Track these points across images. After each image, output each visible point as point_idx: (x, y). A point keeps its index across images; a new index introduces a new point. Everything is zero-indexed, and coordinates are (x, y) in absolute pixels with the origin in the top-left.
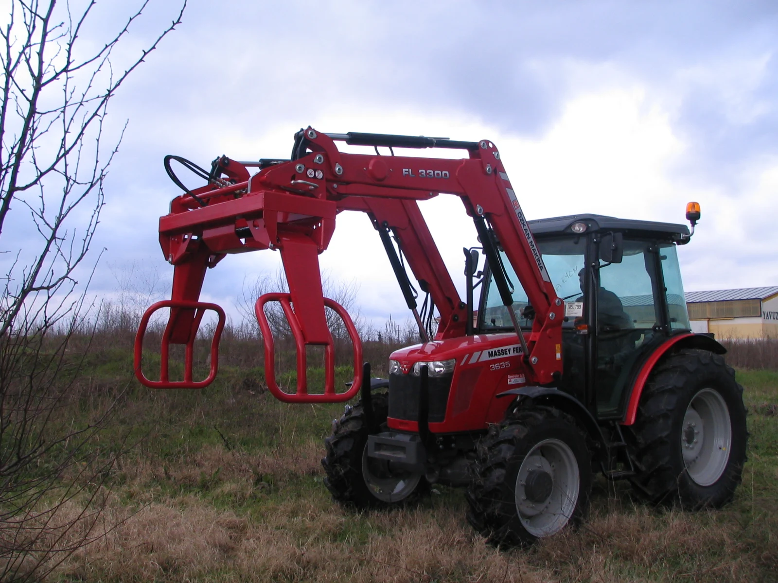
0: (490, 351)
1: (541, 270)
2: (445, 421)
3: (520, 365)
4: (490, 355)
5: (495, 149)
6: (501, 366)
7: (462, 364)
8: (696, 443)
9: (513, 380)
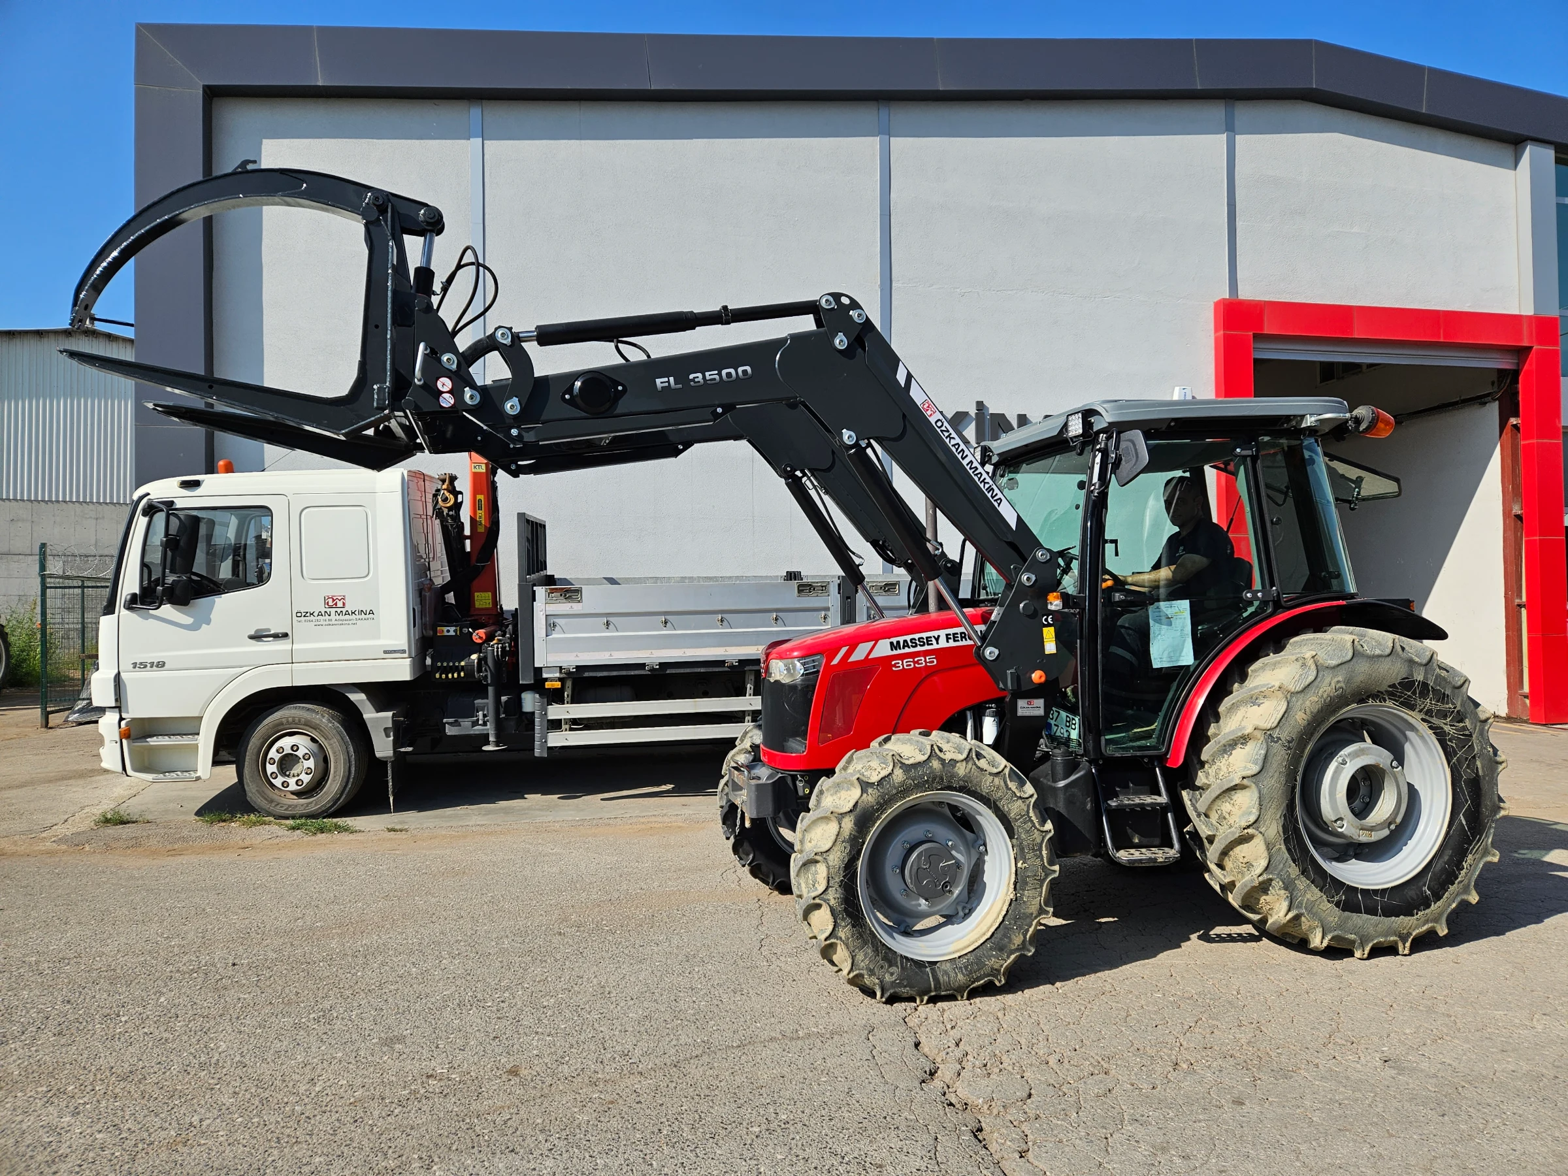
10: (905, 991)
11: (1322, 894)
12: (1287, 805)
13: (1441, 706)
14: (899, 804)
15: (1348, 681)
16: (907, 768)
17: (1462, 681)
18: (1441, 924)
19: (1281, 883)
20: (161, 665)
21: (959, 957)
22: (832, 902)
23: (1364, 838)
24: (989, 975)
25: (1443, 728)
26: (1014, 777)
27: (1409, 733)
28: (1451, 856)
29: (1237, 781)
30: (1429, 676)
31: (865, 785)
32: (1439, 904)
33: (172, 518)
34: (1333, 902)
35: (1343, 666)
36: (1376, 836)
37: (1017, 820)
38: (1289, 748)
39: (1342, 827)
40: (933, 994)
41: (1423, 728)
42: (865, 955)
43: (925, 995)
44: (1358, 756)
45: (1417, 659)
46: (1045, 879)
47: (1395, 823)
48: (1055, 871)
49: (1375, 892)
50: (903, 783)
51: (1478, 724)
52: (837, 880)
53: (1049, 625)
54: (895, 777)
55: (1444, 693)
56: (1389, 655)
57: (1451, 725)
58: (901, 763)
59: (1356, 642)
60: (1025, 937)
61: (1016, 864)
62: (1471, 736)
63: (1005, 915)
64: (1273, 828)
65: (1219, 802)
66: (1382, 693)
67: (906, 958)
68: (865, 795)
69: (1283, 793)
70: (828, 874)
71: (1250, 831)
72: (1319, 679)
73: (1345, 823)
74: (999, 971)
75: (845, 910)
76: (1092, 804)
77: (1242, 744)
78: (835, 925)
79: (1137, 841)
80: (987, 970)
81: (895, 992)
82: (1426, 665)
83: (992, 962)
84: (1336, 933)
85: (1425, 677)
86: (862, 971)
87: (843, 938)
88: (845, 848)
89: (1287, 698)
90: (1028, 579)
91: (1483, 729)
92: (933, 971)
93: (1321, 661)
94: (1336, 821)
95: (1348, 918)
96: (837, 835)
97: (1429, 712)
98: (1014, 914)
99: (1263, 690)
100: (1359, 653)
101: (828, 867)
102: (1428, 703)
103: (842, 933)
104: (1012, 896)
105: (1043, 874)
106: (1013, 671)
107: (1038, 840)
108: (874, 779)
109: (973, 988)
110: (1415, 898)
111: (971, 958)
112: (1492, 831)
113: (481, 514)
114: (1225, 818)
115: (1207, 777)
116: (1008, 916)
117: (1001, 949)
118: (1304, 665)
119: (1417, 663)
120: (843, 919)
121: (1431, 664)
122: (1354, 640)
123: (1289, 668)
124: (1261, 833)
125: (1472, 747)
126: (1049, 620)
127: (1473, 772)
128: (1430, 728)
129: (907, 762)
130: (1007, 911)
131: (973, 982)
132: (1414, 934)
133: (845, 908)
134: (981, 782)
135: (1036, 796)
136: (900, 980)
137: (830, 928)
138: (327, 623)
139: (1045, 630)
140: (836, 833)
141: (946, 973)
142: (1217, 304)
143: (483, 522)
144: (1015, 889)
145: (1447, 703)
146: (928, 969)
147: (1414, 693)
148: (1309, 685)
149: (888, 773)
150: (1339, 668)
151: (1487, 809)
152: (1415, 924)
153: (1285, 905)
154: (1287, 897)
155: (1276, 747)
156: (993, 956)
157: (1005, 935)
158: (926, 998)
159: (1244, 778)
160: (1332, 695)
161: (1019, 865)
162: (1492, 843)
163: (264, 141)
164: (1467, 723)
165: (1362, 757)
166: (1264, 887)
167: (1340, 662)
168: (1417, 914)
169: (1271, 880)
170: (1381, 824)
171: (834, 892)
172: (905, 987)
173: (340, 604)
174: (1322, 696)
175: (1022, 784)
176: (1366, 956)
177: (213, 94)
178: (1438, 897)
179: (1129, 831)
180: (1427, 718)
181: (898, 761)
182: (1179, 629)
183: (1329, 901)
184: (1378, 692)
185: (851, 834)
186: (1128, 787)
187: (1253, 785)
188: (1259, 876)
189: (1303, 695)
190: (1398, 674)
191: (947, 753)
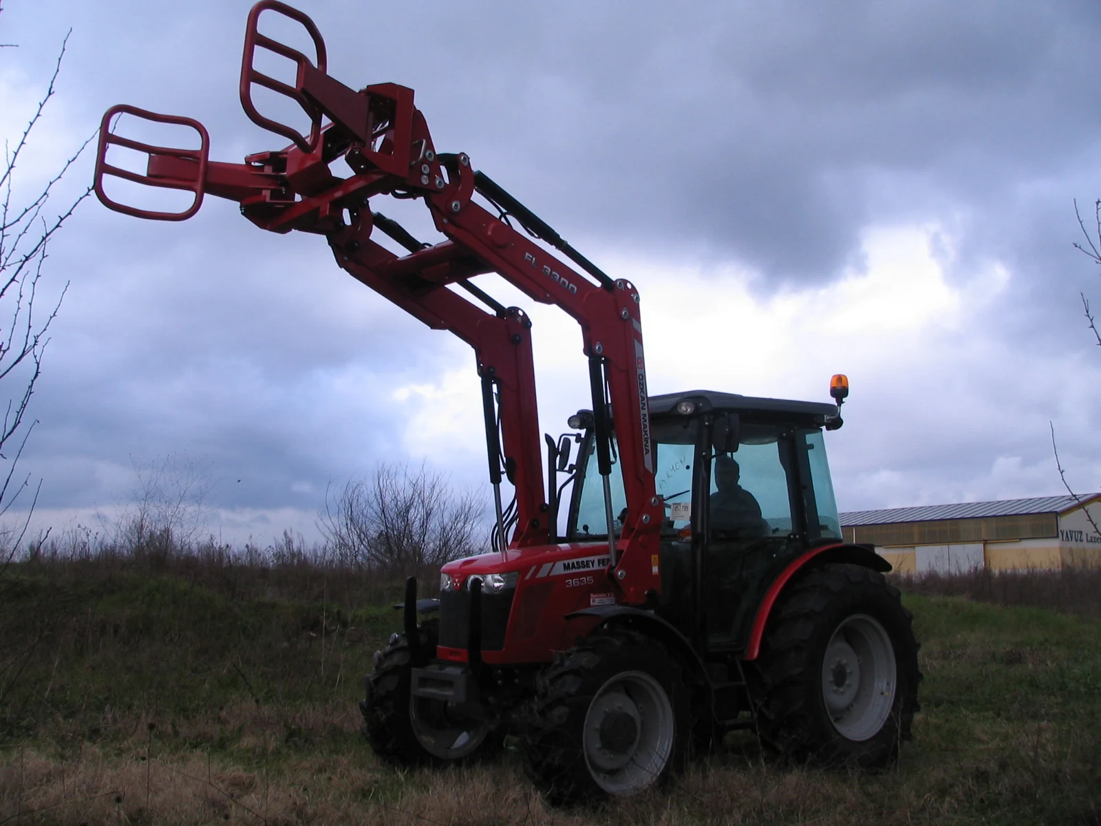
0: (566, 562)
1: (646, 453)
2: (504, 649)
3: (605, 582)
4: (566, 567)
5: (634, 290)
6: (580, 581)
7: (527, 577)
8: (849, 686)
9: (597, 600)
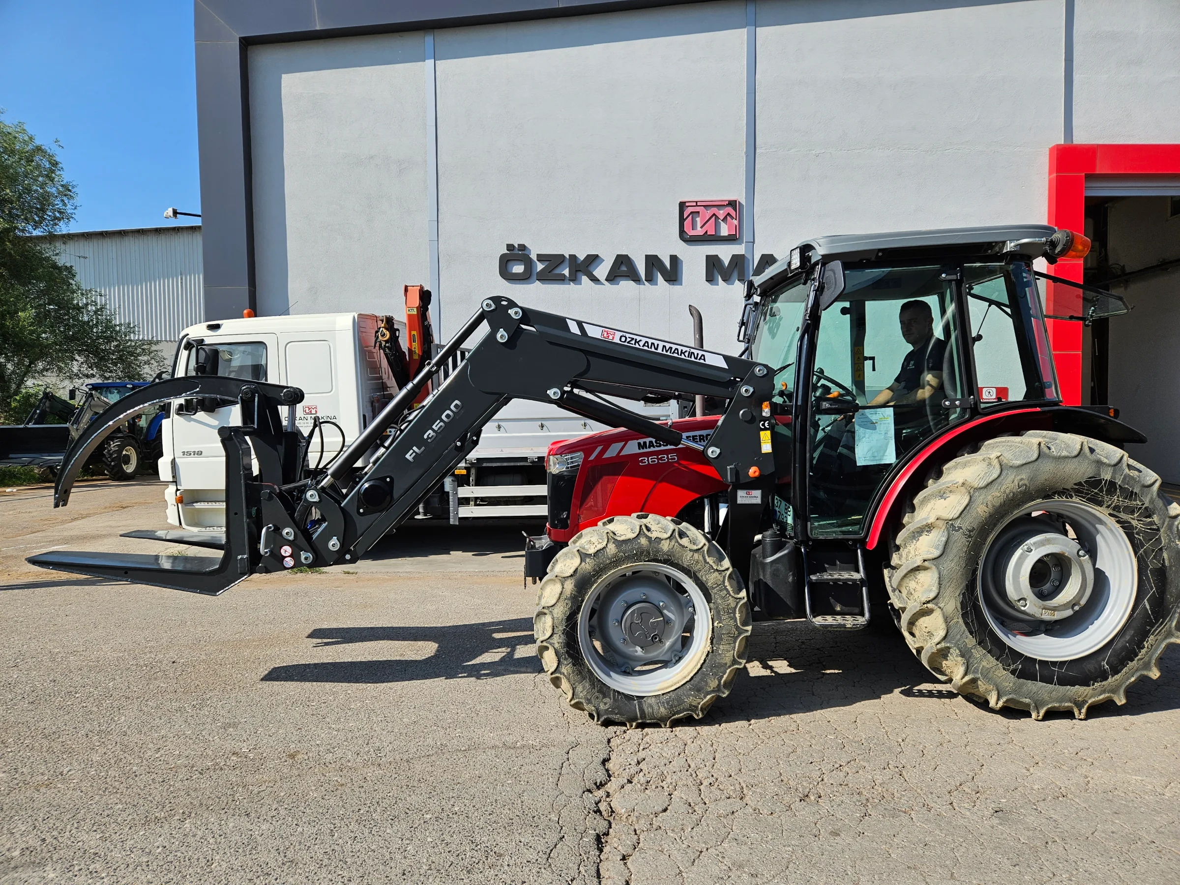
10: (616, 717)
11: (998, 663)
12: (967, 585)
13: (1127, 502)
14: (612, 571)
15: (1031, 480)
16: (619, 544)
17: (1152, 481)
18: (1119, 695)
19: (958, 651)
20: (200, 453)
21: (663, 694)
22: (556, 646)
23: (1047, 616)
24: (688, 710)
25: (1130, 523)
26: (715, 553)
27: (1098, 526)
28: (1133, 636)
29: (919, 563)
30: (1117, 476)
31: (583, 556)
32: (1117, 677)
33: (201, 352)
34: (1008, 670)
35: (1028, 465)
36: (1058, 616)
37: (714, 588)
38: (970, 536)
39: (1025, 606)
40: (640, 721)
41: (1111, 522)
42: (583, 687)
43: (634, 722)
44: (1044, 545)
45: (1105, 460)
46: (738, 637)
47: (1080, 604)
48: (747, 631)
49: (1054, 663)
50: (615, 555)
51: (1167, 520)
52: (561, 628)
53: (765, 429)
54: (608, 551)
55: (1132, 492)
56: (1076, 457)
57: (1138, 520)
58: (614, 539)
59: (1042, 445)
60: (720, 682)
61: (713, 624)
62: (1158, 530)
63: (703, 663)
64: (951, 603)
65: (906, 580)
66: (1068, 490)
67: (618, 692)
68: (583, 564)
69: (962, 575)
70: (553, 623)
71: (930, 605)
72: (1002, 477)
73: (1028, 602)
74: (697, 707)
75: (567, 652)
76: (793, 577)
77: (927, 531)
78: (558, 664)
79: (838, 609)
80: (687, 706)
81: (608, 718)
82: (1115, 465)
83: (690, 700)
84: (1011, 696)
85: (1113, 477)
86: (581, 700)
87: (566, 674)
88: (567, 604)
89: (969, 493)
90: (746, 391)
91: (1173, 524)
92: (640, 704)
93: (1005, 461)
94: (1019, 600)
95: (1024, 684)
96: (561, 594)
97: (1116, 508)
98: (710, 662)
99: (949, 485)
100: (1045, 454)
101: (553, 618)
102: (1116, 499)
103: (564, 670)
104: (709, 649)
105: (736, 633)
106: (732, 466)
107: (733, 605)
108: (592, 551)
109: (674, 719)
110: (1093, 670)
111: (673, 695)
112: (1177, 615)
113: (415, 346)
114: (912, 594)
115: (900, 559)
116: (706, 665)
117: (699, 690)
118: (990, 464)
119: (1105, 464)
120: (565, 659)
121: (1120, 465)
122: (1039, 444)
123: (977, 467)
124: (940, 608)
125: (1159, 540)
126: (766, 424)
127: (1159, 562)
128: (1118, 522)
129: (619, 539)
130: (705, 661)
131: (674, 715)
132: (1090, 702)
133: (567, 651)
134: (682, 556)
135: (731, 569)
136: (613, 709)
137: (555, 665)
138: (306, 425)
139: (762, 433)
140: (559, 592)
141: (651, 706)
142: (1051, 150)
143: (417, 351)
144: (712, 643)
145: (1135, 500)
146: (635, 702)
147: (1101, 490)
148: (992, 482)
149: (602, 547)
150: (1023, 467)
151: (1172, 596)
152: (1092, 694)
153: (961, 670)
154: (964, 663)
155: (957, 535)
156: (691, 695)
157: (702, 680)
158: (634, 724)
159: (925, 561)
160: (1014, 490)
161: (716, 624)
162: (1176, 626)
163: (284, 76)
164: (1155, 518)
165: (1048, 546)
166: (944, 653)
167: (1024, 462)
168: (1093, 685)
169: (949, 648)
170: (1064, 605)
171: (558, 637)
172: (616, 714)
173: (313, 412)
174: (1005, 492)
175: (721, 559)
176: (1040, 718)
177: (247, 44)
178: (1115, 671)
179: (832, 601)
180: (1115, 513)
181: (611, 537)
182: (883, 433)
183: (1004, 669)
184: (1064, 489)
185: (571, 594)
186: (835, 564)
187: (934, 567)
188: (937, 644)
189: (985, 490)
190: (1084, 474)
191: (654, 533)
